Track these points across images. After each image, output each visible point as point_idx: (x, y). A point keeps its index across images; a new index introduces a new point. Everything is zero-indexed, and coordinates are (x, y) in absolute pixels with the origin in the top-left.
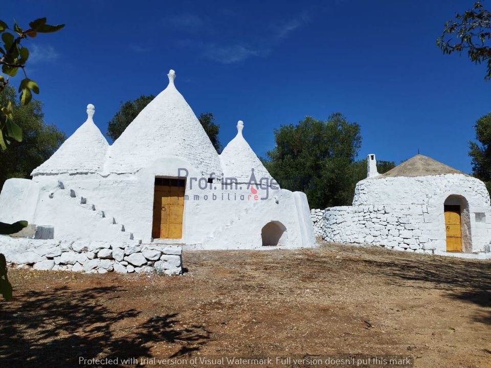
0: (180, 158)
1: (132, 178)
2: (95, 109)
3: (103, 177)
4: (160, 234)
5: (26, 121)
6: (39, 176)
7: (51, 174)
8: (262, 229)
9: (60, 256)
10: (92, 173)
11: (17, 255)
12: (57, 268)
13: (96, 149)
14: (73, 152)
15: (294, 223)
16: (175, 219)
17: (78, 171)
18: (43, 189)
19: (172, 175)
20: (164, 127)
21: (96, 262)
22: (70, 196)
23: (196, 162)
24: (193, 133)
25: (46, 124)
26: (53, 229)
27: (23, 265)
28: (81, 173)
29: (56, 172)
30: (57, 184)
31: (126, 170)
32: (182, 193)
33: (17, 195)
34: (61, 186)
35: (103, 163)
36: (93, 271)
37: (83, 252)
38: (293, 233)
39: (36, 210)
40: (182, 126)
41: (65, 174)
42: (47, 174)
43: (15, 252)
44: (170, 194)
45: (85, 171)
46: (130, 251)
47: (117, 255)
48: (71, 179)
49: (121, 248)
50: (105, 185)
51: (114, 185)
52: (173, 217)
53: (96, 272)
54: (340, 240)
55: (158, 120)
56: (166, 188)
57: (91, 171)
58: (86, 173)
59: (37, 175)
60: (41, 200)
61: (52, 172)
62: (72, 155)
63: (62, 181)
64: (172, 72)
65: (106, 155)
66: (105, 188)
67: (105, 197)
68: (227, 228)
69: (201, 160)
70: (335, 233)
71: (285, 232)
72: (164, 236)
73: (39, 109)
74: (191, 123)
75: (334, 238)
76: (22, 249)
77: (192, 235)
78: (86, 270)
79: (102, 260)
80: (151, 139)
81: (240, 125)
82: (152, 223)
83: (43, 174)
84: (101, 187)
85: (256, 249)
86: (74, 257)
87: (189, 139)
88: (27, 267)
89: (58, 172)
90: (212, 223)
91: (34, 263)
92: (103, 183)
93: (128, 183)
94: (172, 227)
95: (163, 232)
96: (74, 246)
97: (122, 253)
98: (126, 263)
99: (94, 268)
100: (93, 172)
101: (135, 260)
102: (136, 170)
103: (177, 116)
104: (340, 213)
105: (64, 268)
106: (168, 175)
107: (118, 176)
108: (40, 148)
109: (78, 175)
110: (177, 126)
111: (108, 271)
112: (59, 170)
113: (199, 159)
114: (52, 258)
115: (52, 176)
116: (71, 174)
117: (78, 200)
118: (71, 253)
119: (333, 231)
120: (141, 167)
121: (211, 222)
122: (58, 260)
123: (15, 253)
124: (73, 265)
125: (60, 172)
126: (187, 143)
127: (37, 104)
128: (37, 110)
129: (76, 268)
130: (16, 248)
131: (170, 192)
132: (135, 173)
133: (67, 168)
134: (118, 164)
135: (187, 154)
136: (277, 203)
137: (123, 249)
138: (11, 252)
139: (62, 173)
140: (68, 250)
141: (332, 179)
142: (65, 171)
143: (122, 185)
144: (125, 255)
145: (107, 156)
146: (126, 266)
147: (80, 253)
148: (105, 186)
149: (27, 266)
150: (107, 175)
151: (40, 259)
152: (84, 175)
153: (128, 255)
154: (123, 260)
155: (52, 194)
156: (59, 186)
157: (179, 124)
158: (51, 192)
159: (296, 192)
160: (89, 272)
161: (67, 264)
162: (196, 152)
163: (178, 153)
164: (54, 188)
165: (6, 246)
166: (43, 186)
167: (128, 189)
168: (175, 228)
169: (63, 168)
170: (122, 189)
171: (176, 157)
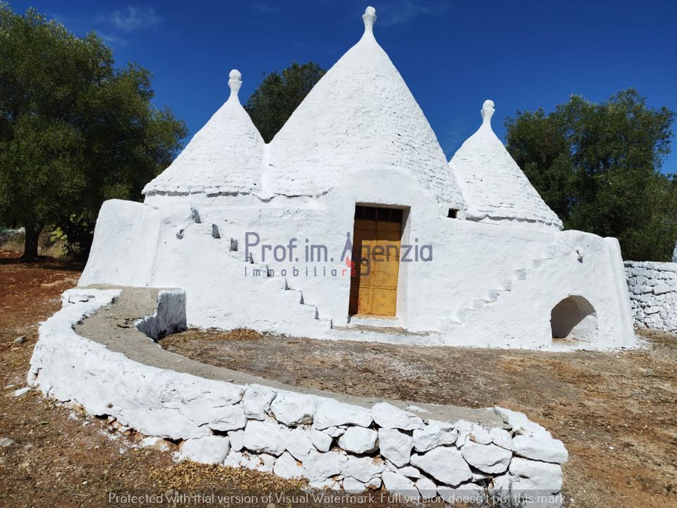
0: (398, 168)
1: (313, 205)
2: (242, 79)
3: (263, 200)
4: (357, 307)
5: (129, 102)
6: (157, 196)
7: (176, 194)
8: (552, 311)
9: (244, 429)
10: (244, 194)
11: (142, 412)
12: (235, 461)
13: (247, 150)
14: (210, 155)
15: (609, 300)
16: (384, 281)
17: (221, 190)
18: (167, 222)
19: (384, 202)
20: (363, 110)
21: (336, 461)
22: (211, 236)
23: (425, 177)
24: (412, 123)
25: (156, 109)
26: (184, 295)
27: (155, 439)
28: (227, 194)
29: (184, 191)
30: (190, 213)
31: (303, 191)
32: (398, 234)
33: (123, 230)
34: (196, 218)
35: (260, 176)
36: (330, 483)
37: (299, 427)
38: (607, 320)
39: (155, 259)
40: (394, 110)
41: (200, 194)
42: (170, 194)
43: (136, 404)
44: (375, 236)
45: (233, 190)
46: (428, 442)
47: (392, 449)
48: (210, 205)
49: (402, 431)
50: (269, 216)
51: (285, 218)
52: (381, 276)
53: (337, 488)
54: (661, 325)
55: (352, 98)
56: (370, 224)
57: (243, 191)
58: (235, 194)
59: (152, 193)
60: (163, 241)
61: (179, 190)
62: (210, 161)
63: (197, 208)
64: (371, 11)
65: (263, 161)
66: (270, 223)
67: (269, 239)
68: (488, 307)
69: (431, 174)
70: (649, 310)
71: (589, 317)
72: (364, 310)
73: (147, 84)
74: (407, 103)
75: (646, 320)
76: (153, 400)
77: (418, 314)
78: (311, 479)
79: (351, 457)
80: (342, 134)
81: (488, 107)
82: (349, 288)
83: (163, 193)
84: (262, 220)
85: (542, 350)
86: (279, 437)
87: (406, 134)
88: (164, 447)
89: (187, 191)
90: (455, 295)
91: (181, 440)
92: (266, 213)
93: (310, 215)
94: (379, 295)
95: (363, 303)
96: (276, 407)
97: (405, 443)
98: (417, 474)
99: (333, 476)
100: (247, 192)
101: (442, 468)
102: (321, 191)
103: (384, 90)
104: (661, 275)
105: (252, 463)
106: (377, 202)
107: (289, 200)
108: (150, 146)
109: (221, 197)
110: (385, 109)
111: (370, 489)
112: (190, 187)
113: (427, 171)
114: (224, 434)
115: (178, 196)
116: (211, 195)
117: (225, 243)
118: (270, 424)
119: (644, 307)
120: (331, 186)
121: (454, 291)
122: (237, 440)
123: (137, 407)
124: (277, 457)
125: (192, 190)
126: (404, 140)
127: (144, 75)
128: (144, 85)
129: (285, 470)
130: (140, 396)
131: (376, 231)
132: (318, 196)
133: (202, 184)
134: (288, 179)
135: (408, 161)
136: (580, 260)
137: (410, 433)
138: (128, 401)
139: (195, 193)
140: (263, 416)
141: (619, 207)
142: (200, 189)
143: (298, 217)
144: (413, 451)
145: (266, 162)
146: (415, 480)
147: (293, 427)
148: (270, 220)
149: (166, 444)
150: (269, 197)
151: (196, 432)
152: (231, 198)
153: (421, 454)
154: (409, 464)
155: (181, 231)
156: (193, 217)
157: (388, 106)
158: (180, 228)
159: (608, 239)
160: (318, 484)
161: (260, 453)
162: (420, 157)
163: (394, 161)
164: (185, 222)
165: (115, 386)
166: (167, 216)
167: (309, 224)
168: (384, 297)
169: (196, 184)
170: (299, 225)
171: (392, 167)
